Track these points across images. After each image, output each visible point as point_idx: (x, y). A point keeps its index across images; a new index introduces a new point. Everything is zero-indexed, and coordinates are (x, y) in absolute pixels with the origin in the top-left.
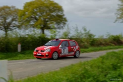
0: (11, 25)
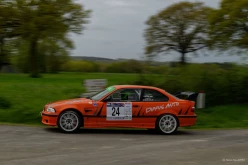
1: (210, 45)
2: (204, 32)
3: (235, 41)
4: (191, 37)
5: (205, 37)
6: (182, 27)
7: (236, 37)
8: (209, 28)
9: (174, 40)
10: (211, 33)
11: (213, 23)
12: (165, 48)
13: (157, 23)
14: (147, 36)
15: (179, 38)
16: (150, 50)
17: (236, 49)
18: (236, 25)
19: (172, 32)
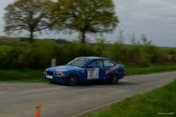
0: (40, 23)
1: (50, 26)
2: (46, 17)
3: (68, 25)
4: (37, 20)
5: (47, 20)
6: (31, 13)
7: (69, 22)
8: (50, 15)
9: (25, 22)
10: (51, 19)
11: (53, 12)
12: (19, 28)
13: (13, 10)
14: (4, 18)
15: (29, 21)
16: (7, 29)
17: (68, 30)
18: (68, 14)
19: (25, 16)
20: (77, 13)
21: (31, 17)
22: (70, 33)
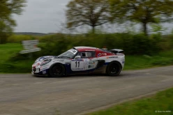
0: (100, 18)
1: (111, 20)
2: (107, 11)
3: (128, 17)
4: (98, 15)
5: (108, 14)
6: (92, 8)
7: (129, 14)
8: (110, 8)
9: (87, 17)
10: (112, 12)
11: (113, 5)
12: (81, 23)
13: (74, 6)
14: (67, 15)
15: (90, 16)
16: (70, 25)
17: (129, 22)
18: (129, 6)
19: (85, 12)
20: (137, 5)
21: (92, 12)
22: (132, 25)
